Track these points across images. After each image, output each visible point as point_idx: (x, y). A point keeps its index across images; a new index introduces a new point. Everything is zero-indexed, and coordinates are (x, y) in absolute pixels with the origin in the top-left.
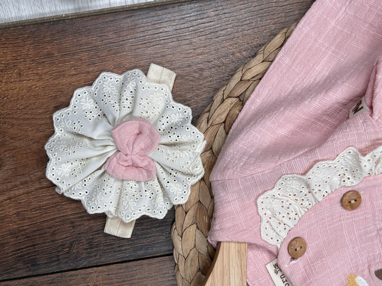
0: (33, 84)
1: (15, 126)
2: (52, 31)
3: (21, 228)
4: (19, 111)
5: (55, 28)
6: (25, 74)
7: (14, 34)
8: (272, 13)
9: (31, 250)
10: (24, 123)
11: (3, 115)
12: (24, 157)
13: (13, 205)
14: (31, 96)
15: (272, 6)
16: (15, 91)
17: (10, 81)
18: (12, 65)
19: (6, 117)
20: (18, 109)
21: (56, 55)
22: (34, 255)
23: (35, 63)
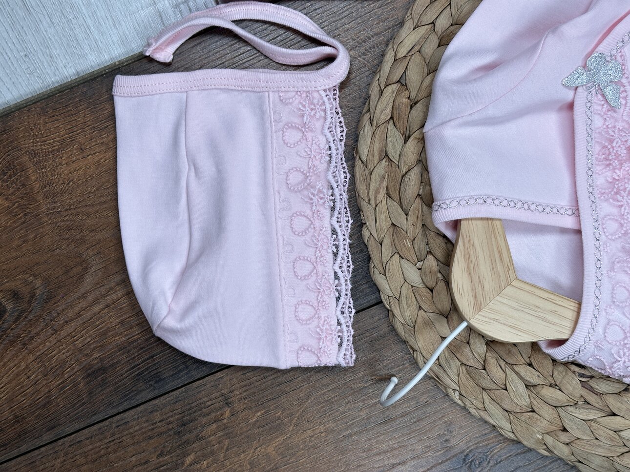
0: (100, 157)
1: (91, 215)
3: (130, 339)
4: (92, 196)
6: (87, 148)
7: (62, 101)
9: (150, 363)
10: (102, 208)
11: (74, 205)
12: (112, 250)
13: (113, 313)
16: (81, 172)
17: (71, 161)
18: (69, 140)
19: (78, 206)
20: (89, 193)
22: (155, 369)
23: (97, 131)
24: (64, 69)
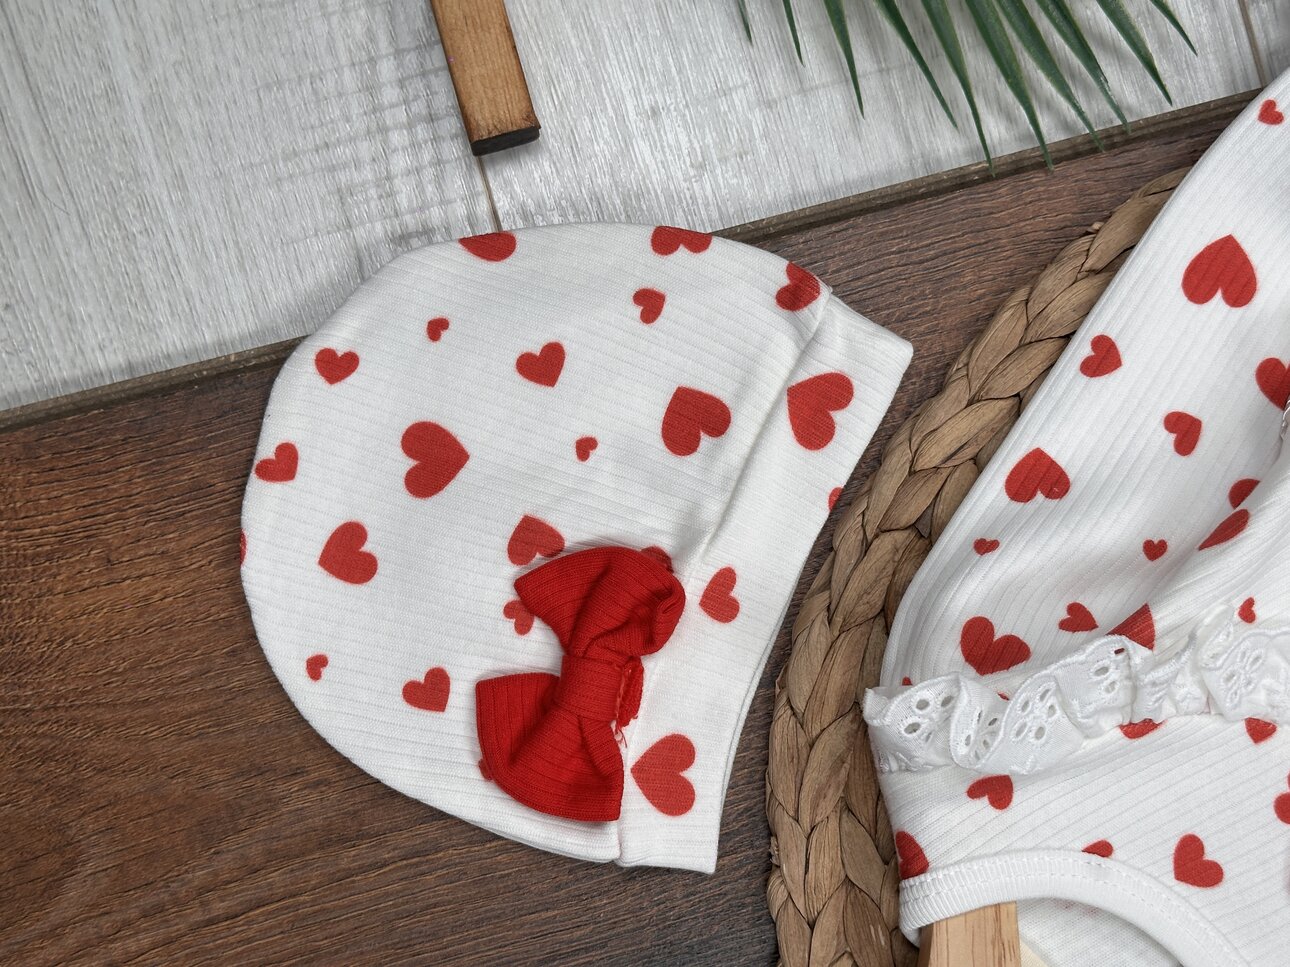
0: (153, 588)
1: (106, 729)
2: (200, 412)
4: (117, 681)
5: (211, 401)
6: (124, 559)
7: (79, 434)
8: (893, 286)
10: (136, 716)
11: (66, 699)
12: (146, 826)
14: (151, 627)
15: (886, 265)
16: (98, 618)
17: (79, 586)
18: (81, 535)
19: (76, 703)
20: (111, 673)
21: (220, 486)
23: (154, 520)
24: (98, 354)
